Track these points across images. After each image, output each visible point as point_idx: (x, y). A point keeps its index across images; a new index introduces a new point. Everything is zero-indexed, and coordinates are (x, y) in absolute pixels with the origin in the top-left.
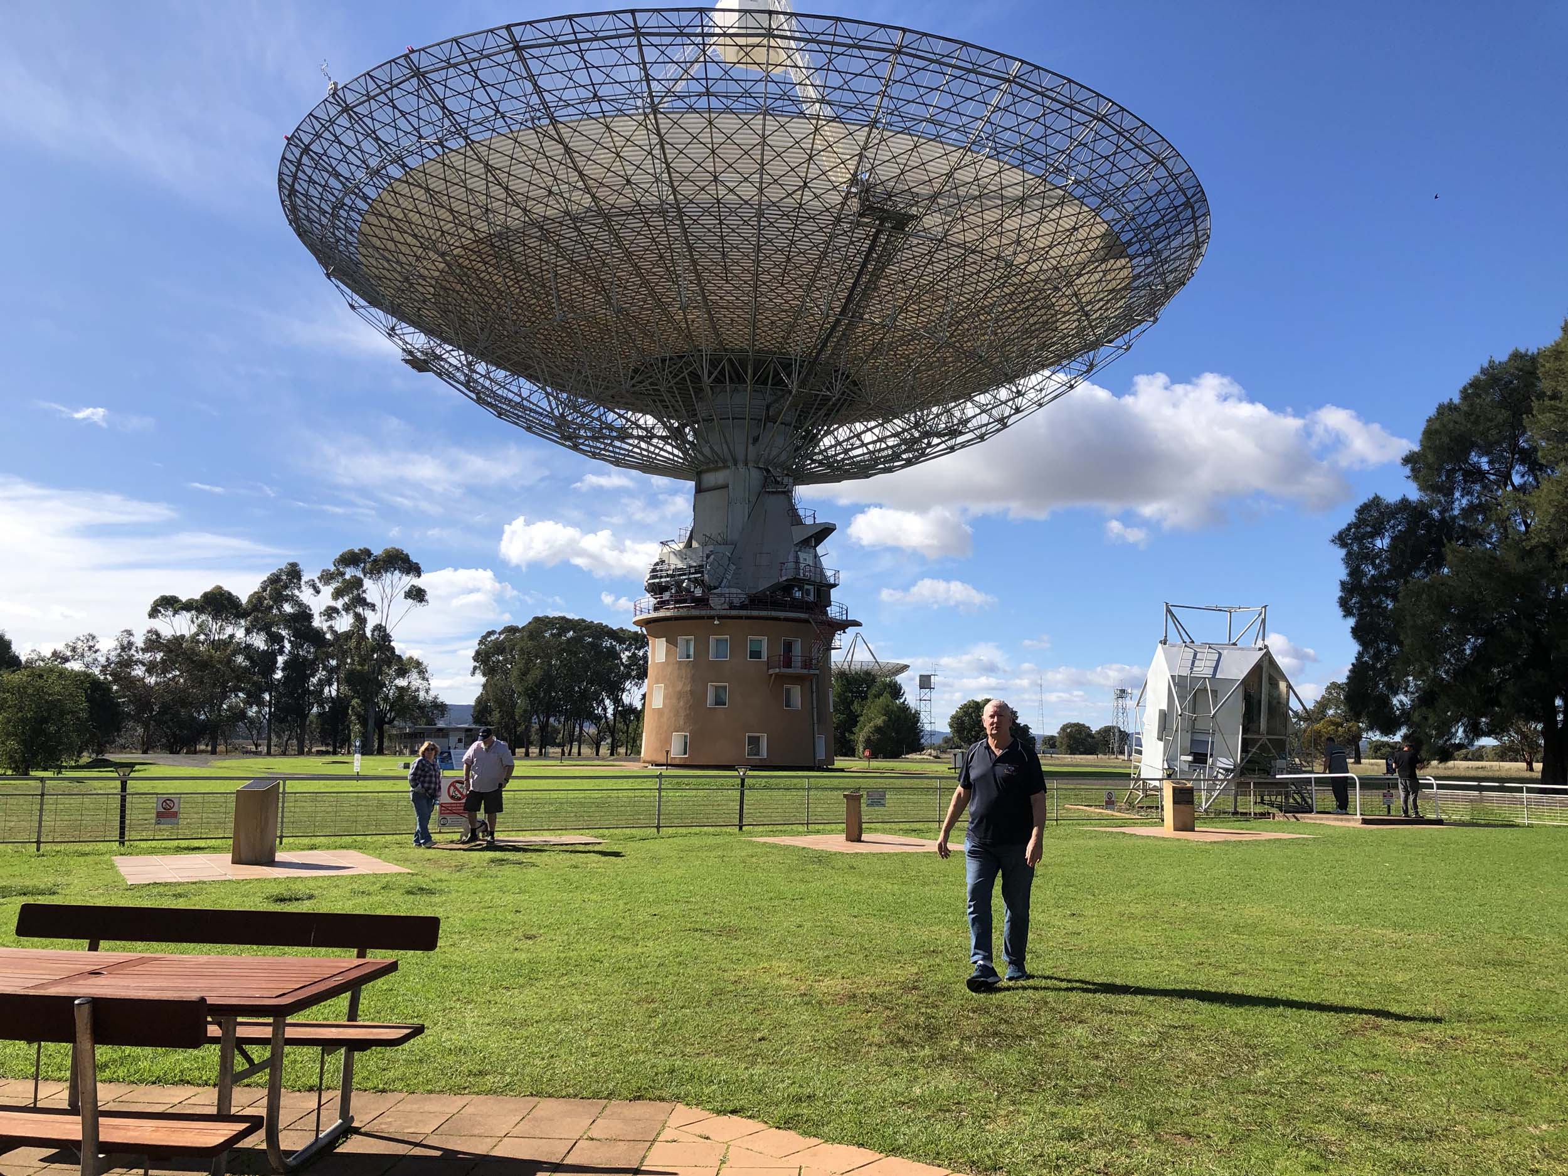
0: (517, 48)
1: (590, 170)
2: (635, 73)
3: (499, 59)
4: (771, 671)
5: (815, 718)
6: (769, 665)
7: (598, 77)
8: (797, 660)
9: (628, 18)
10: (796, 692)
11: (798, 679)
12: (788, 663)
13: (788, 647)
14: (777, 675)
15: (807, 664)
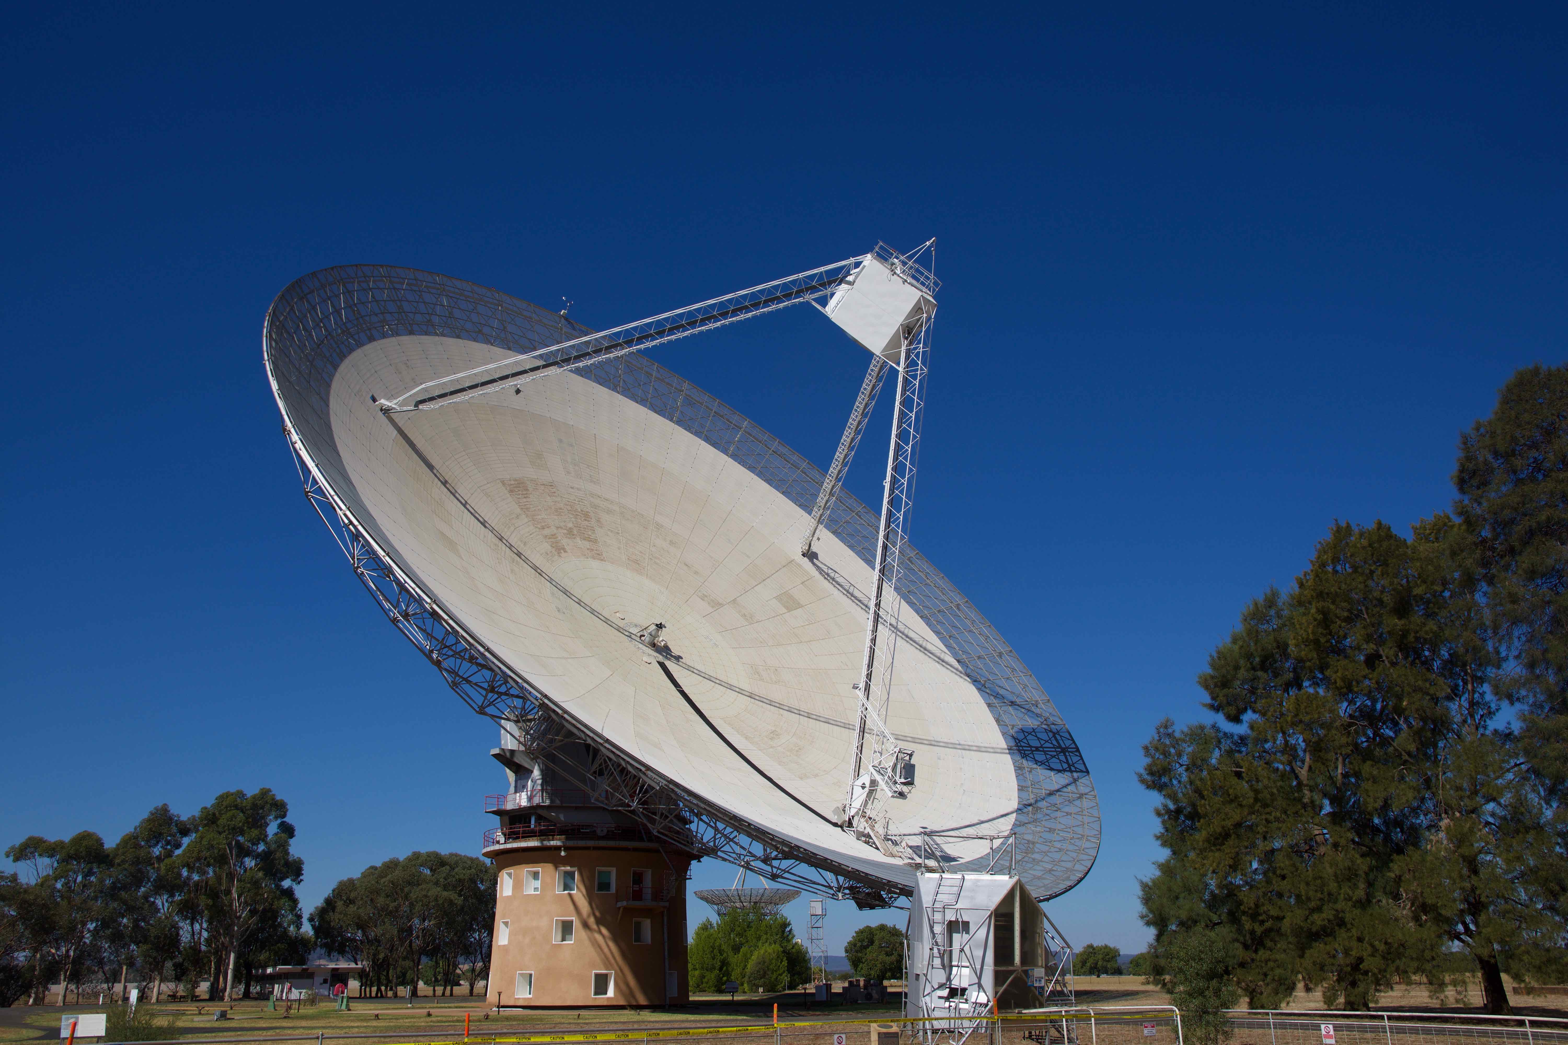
4: (619, 904)
5: (666, 953)
6: (618, 897)
8: (648, 892)
10: (647, 924)
11: (647, 912)
12: (638, 895)
13: (638, 878)
14: (625, 908)
15: (657, 895)
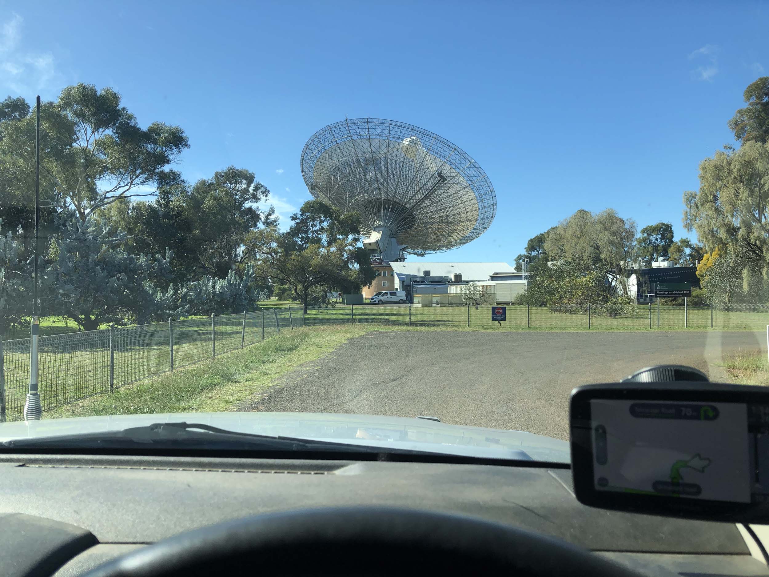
0: (368, 122)
1: (374, 149)
2: (388, 132)
3: (363, 124)
7: (380, 131)
9: (389, 121)
